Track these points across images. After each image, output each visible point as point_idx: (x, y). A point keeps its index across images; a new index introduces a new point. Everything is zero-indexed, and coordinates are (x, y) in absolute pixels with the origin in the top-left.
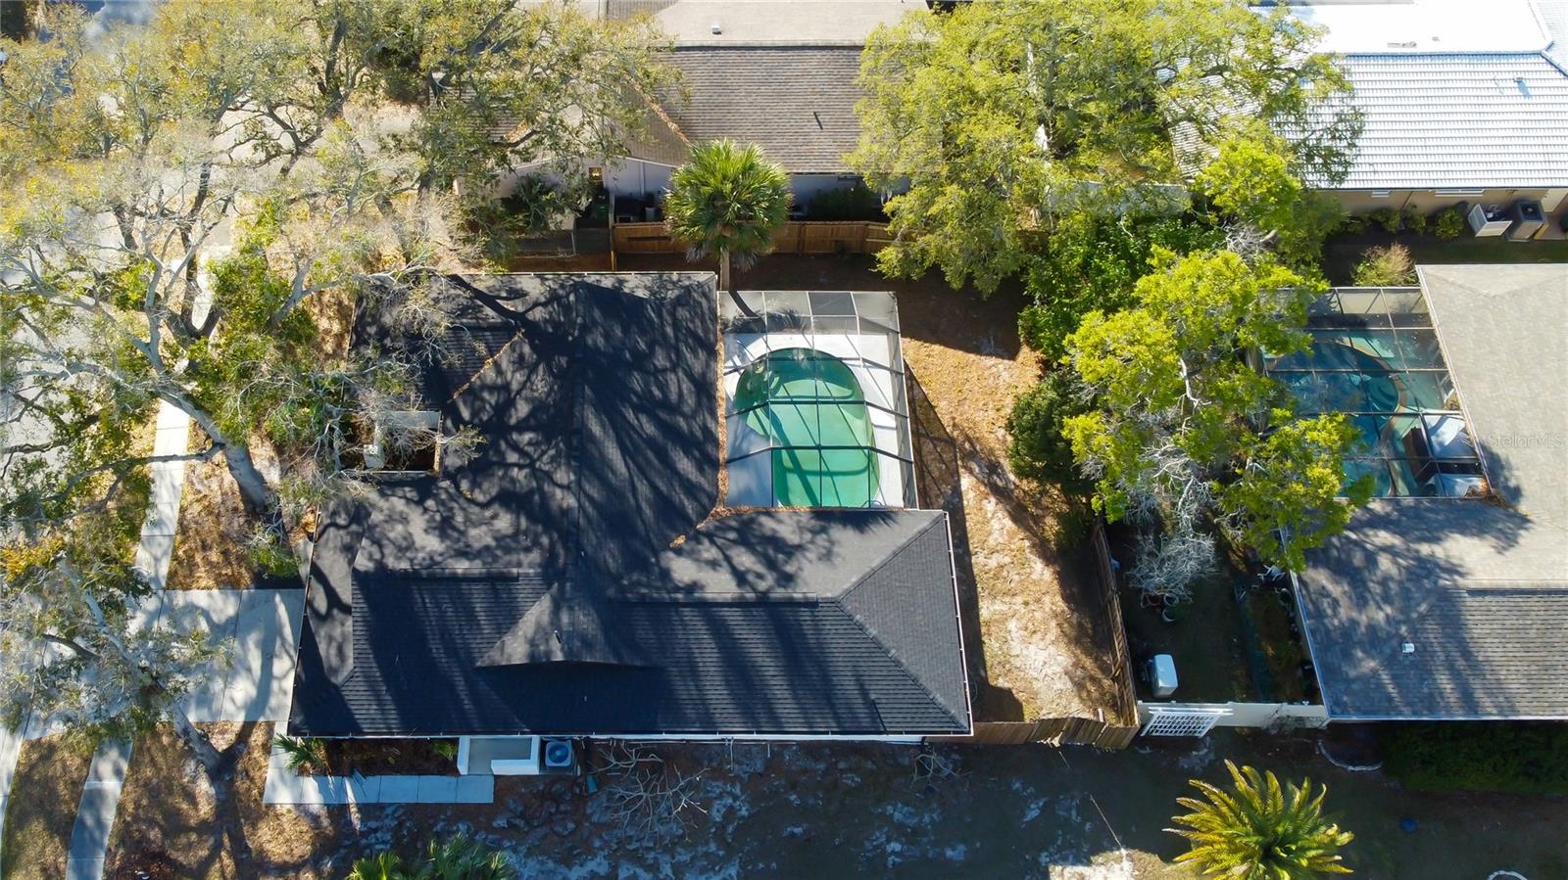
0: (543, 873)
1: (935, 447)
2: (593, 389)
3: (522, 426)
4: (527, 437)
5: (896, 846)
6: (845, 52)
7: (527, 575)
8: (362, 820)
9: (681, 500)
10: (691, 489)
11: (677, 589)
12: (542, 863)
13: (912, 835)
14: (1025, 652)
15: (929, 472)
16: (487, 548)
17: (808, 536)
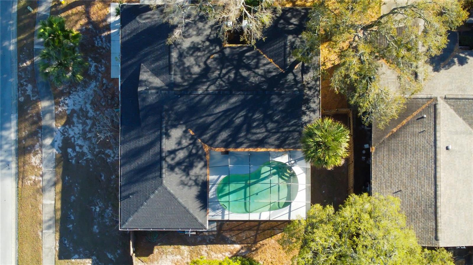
0: (88, 96)
1: (253, 236)
2: (251, 98)
3: (237, 74)
4: (232, 76)
5: (98, 210)
6: (433, 203)
7: (171, 77)
8: (105, 36)
9: (208, 133)
10: (214, 137)
11: (167, 130)
12: (92, 95)
13: (101, 215)
14: (168, 260)
15: (241, 233)
16: (184, 64)
17: (194, 178)
